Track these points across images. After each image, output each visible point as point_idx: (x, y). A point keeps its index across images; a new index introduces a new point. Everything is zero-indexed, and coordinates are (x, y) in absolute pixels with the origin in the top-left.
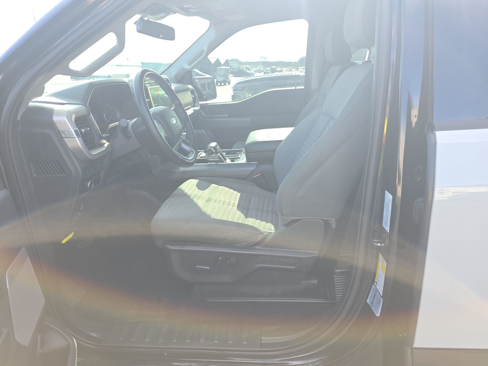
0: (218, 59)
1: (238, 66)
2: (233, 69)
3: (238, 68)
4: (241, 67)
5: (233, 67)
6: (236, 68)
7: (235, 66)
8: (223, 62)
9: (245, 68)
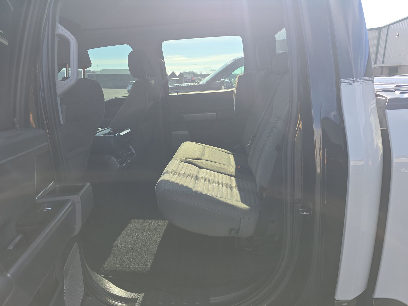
0: (173, 72)
1: (191, 78)
2: (187, 80)
3: (191, 79)
4: (193, 78)
5: (187, 78)
6: (190, 79)
7: (189, 77)
8: (177, 74)
9: (197, 79)
